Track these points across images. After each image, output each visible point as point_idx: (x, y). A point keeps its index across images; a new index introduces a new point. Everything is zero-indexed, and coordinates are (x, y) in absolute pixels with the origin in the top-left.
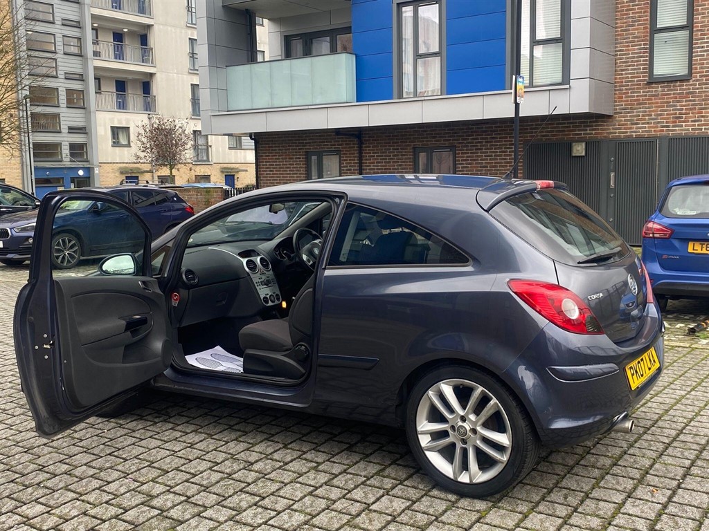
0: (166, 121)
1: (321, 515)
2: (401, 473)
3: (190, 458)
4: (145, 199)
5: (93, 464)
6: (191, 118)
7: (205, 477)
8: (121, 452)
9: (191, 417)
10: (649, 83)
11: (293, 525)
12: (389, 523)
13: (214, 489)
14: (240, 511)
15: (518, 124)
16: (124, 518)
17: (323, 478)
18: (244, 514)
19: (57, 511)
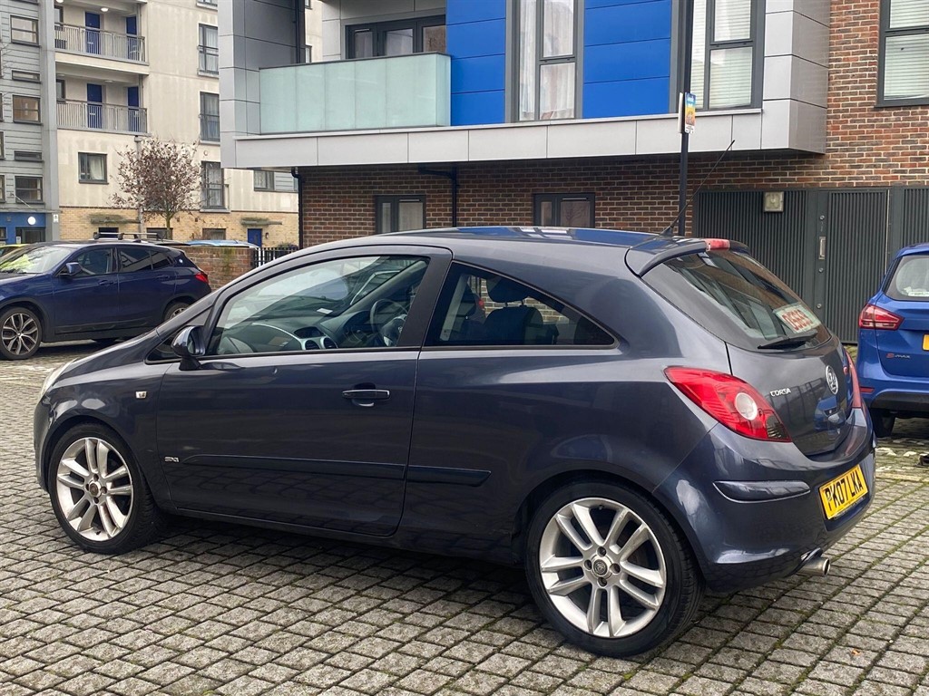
0: (163, 147)
1: (411, 675)
2: (516, 628)
3: (229, 605)
4: (135, 260)
5: (96, 611)
6: (200, 144)
7: (252, 629)
8: (132, 597)
9: (225, 556)
10: (877, 109)
11: (373, 687)
12: (501, 685)
13: (266, 644)
14: (301, 669)
15: (686, 162)
16: (146, 676)
17: (411, 632)
18: (309, 672)
19: (54, 667)
